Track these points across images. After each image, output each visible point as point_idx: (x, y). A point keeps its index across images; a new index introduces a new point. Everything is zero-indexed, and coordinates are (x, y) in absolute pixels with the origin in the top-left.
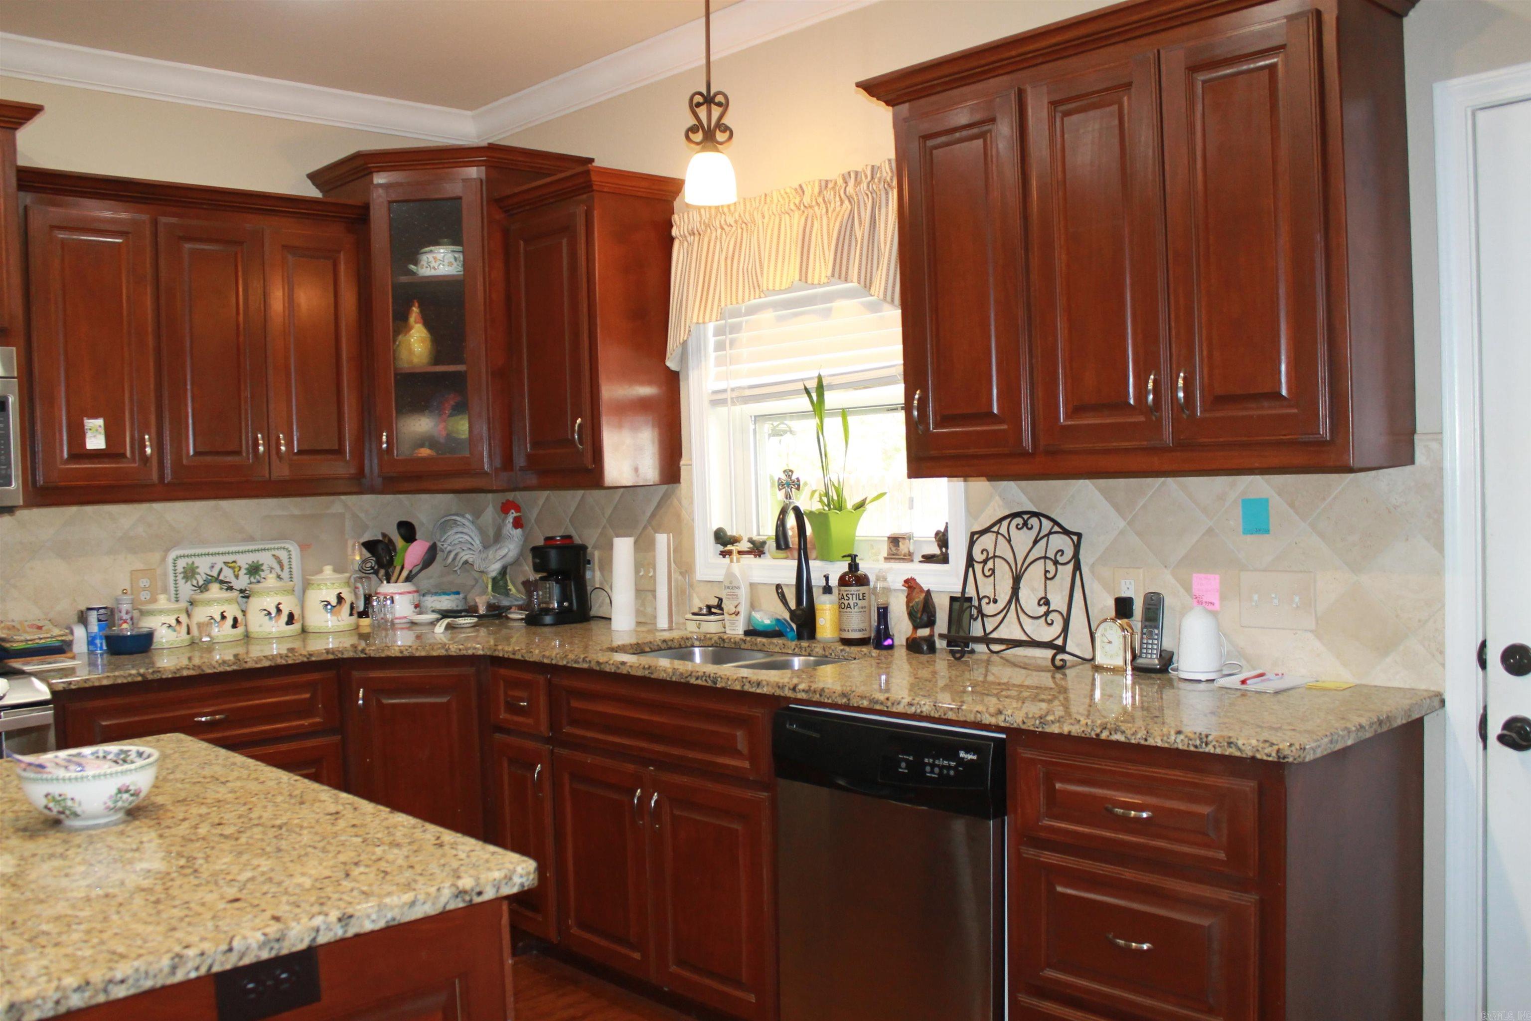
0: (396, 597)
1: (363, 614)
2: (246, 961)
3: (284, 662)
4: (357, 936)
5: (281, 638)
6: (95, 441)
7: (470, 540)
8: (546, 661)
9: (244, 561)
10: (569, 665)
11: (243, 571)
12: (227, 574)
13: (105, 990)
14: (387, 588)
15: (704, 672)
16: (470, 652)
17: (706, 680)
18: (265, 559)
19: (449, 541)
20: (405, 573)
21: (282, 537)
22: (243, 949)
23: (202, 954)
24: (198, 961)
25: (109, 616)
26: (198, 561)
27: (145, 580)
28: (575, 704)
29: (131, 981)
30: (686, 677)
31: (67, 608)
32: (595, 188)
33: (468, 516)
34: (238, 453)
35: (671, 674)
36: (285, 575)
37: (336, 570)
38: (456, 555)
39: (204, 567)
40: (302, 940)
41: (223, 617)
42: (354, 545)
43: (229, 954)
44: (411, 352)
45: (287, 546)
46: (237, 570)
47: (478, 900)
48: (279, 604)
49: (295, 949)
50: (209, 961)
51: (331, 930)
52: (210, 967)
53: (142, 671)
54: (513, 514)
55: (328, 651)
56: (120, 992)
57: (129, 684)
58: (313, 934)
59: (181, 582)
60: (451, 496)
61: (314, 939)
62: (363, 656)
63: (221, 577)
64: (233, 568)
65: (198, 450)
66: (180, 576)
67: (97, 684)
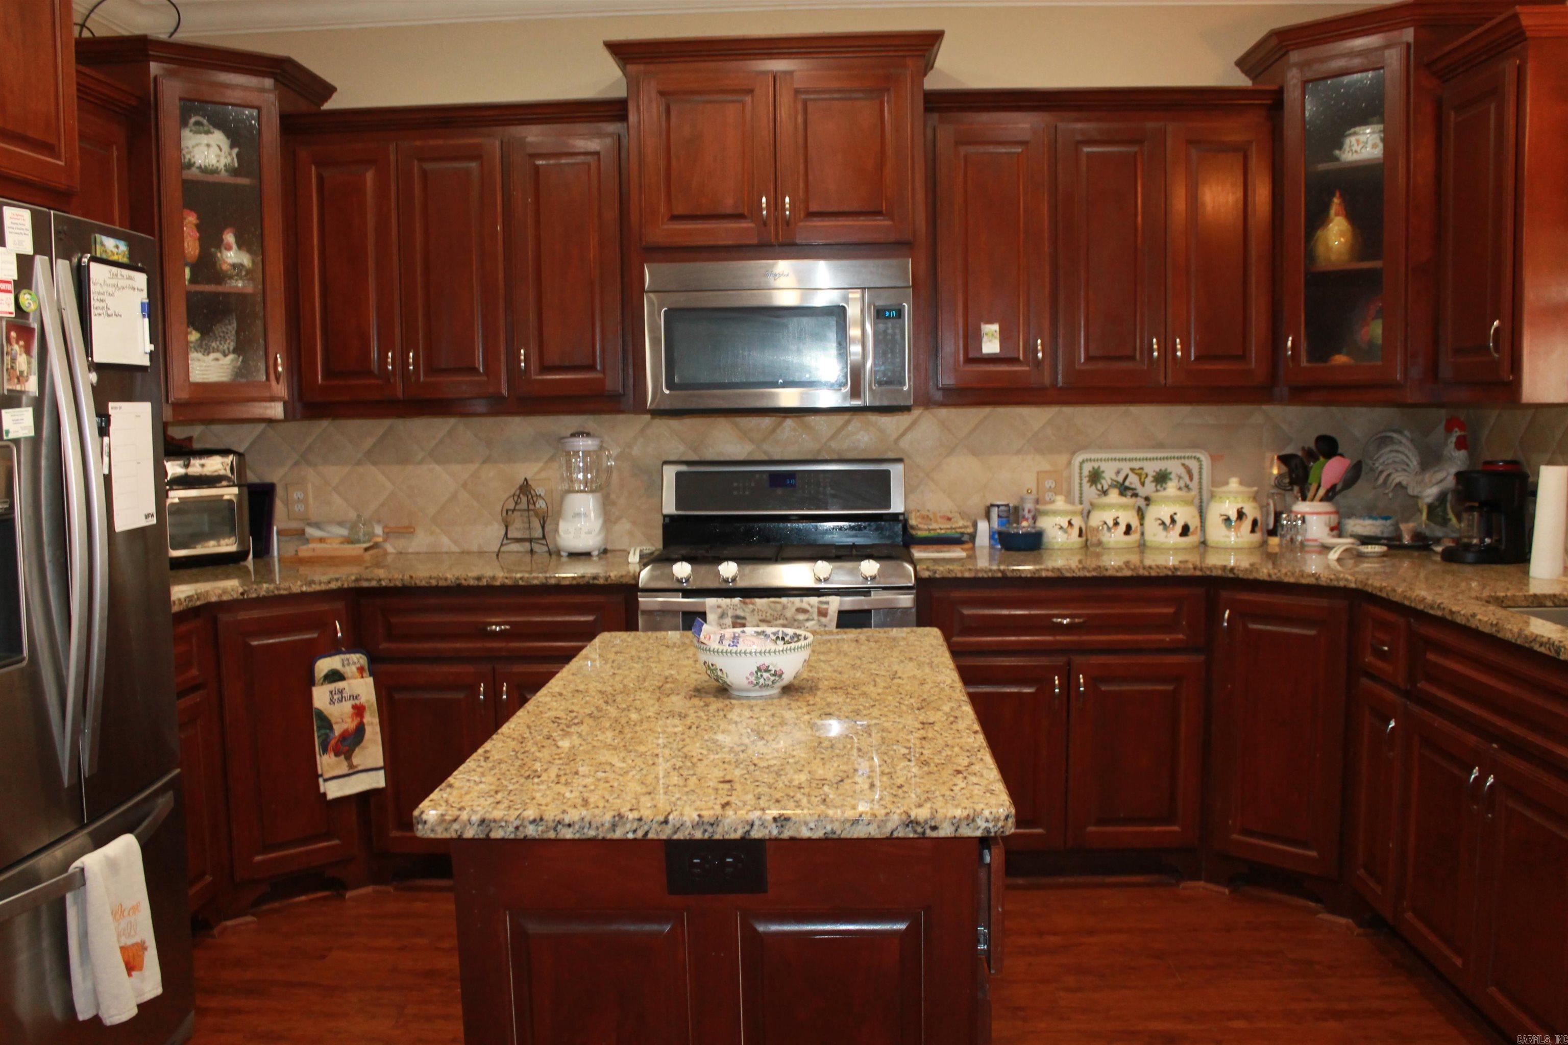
0: (1308, 517)
1: (1272, 533)
2: (679, 836)
4: (792, 839)
5: (1176, 550)
6: (991, 346)
7: (1407, 460)
8: (1406, 603)
9: (1151, 468)
10: (1426, 610)
11: (1150, 479)
12: (1133, 480)
13: (555, 829)
14: (1301, 507)
15: (1549, 639)
16: (1342, 584)
17: (1549, 649)
18: (1174, 467)
19: (1381, 460)
20: (1322, 492)
21: (1195, 446)
22: (678, 825)
23: (640, 819)
24: (635, 825)
25: (1013, 513)
26: (1104, 466)
27: (1050, 481)
28: (1431, 656)
29: (577, 827)
30: (1531, 642)
31: (976, 503)
32: (1528, 34)
33: (1407, 433)
34: (1132, 358)
35: (1516, 635)
36: (1194, 485)
37: (1241, 483)
38: (1389, 475)
39: (1109, 473)
40: (735, 831)
41: (1116, 524)
42: (1272, 460)
43: (664, 825)
44: (1328, 248)
45: (1198, 455)
46: (1143, 476)
47: (930, 833)
48: (1175, 514)
49: (727, 837)
50: (646, 828)
51: (765, 827)
52: (646, 833)
53: (1002, 567)
54: (1457, 433)
55: (1224, 568)
56: (568, 834)
57: (989, 578)
58: (747, 828)
59: (1086, 485)
60: (1396, 410)
61: (748, 832)
62: (1231, 575)
63: (1127, 483)
64: (1140, 475)
65: (1092, 353)
66: (1085, 480)
67: (959, 575)
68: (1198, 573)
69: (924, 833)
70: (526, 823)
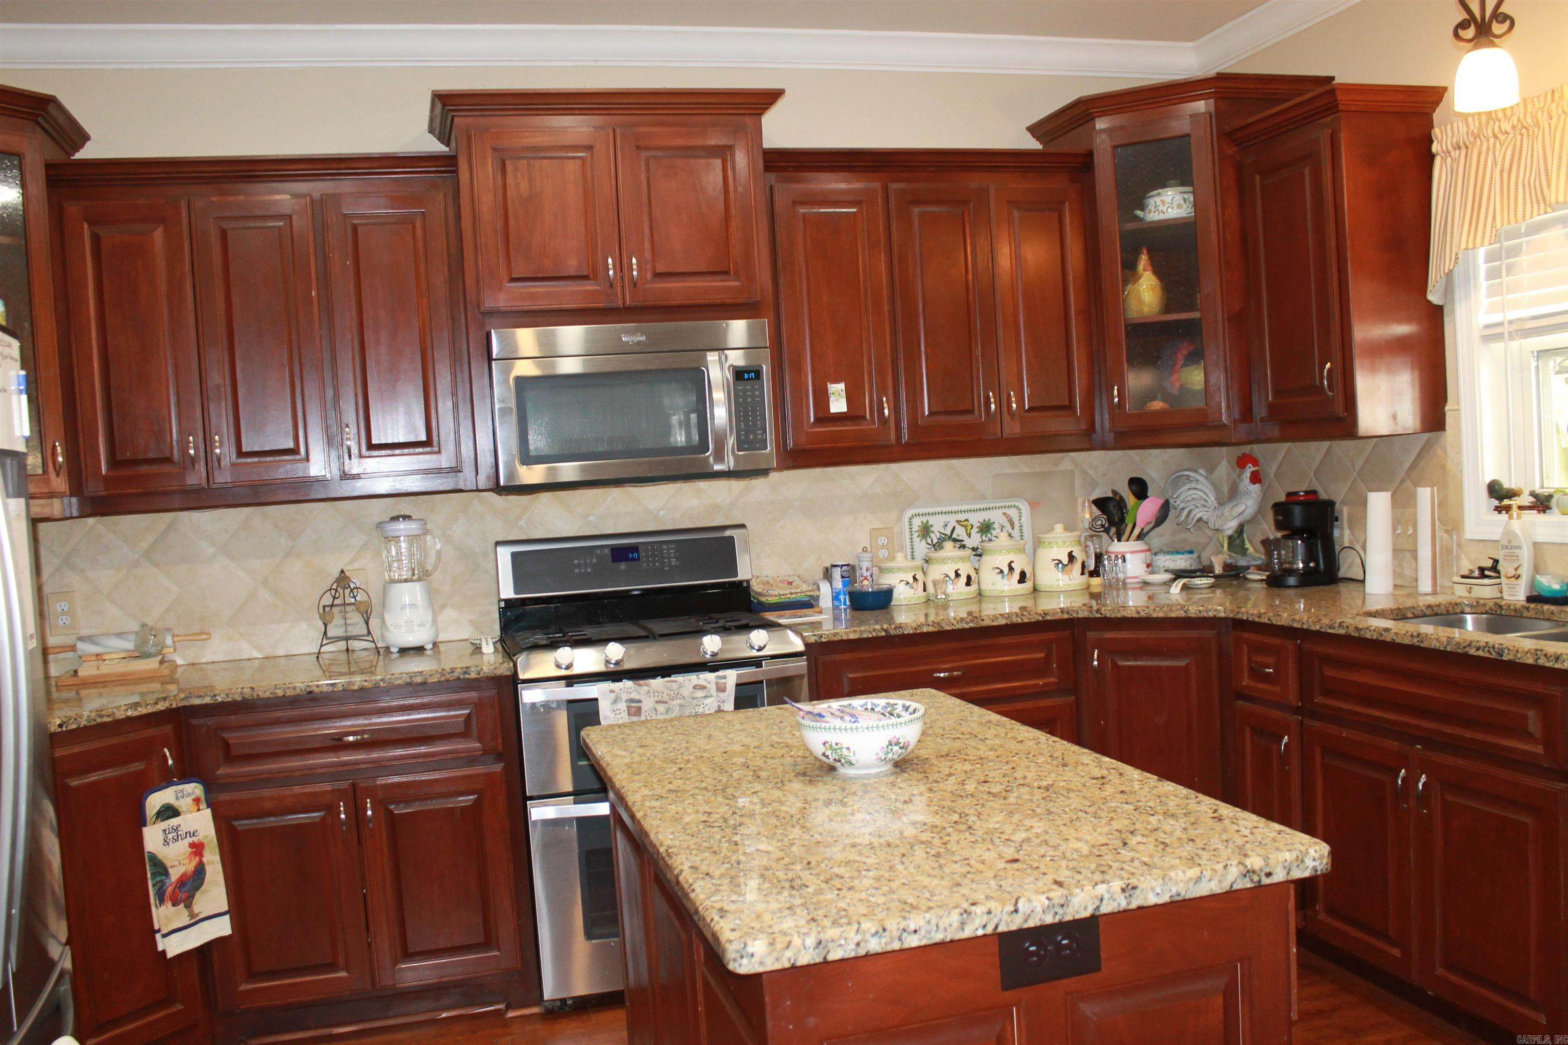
0: (1128, 556)
1: (1094, 573)
2: (1031, 924)
3: (1019, 621)
4: (1140, 908)
5: (1013, 597)
6: (838, 405)
7: (1204, 496)
8: (1296, 625)
9: (976, 519)
10: (1323, 630)
11: (975, 530)
12: (960, 533)
13: (900, 939)
14: (1118, 547)
15: (1487, 643)
16: (1211, 614)
17: (1489, 651)
18: (996, 517)
19: (1182, 498)
20: (1137, 531)
21: (1013, 495)
22: (1028, 912)
23: (989, 912)
24: (985, 918)
25: (850, 573)
26: (932, 520)
27: (883, 538)
28: (1329, 672)
29: (923, 932)
30: (1465, 647)
31: (813, 566)
32: (1341, 107)
33: (1202, 471)
34: (971, 412)
35: (1445, 643)
36: (1016, 533)
37: (1066, 529)
38: (1190, 512)
39: (938, 525)
40: (1085, 909)
41: (957, 575)
42: (1084, 503)
43: (1014, 915)
44: (1141, 302)
45: (1017, 504)
46: (969, 528)
47: (1266, 881)
48: (1011, 562)
49: (1077, 917)
50: (996, 921)
51: (1114, 900)
52: (996, 927)
53: (885, 626)
54: (1250, 469)
55: (1062, 611)
56: (913, 941)
57: (873, 638)
58: (1097, 903)
59: (916, 540)
60: (1182, 450)
61: (1098, 907)
62: (1098, 615)
63: (954, 536)
64: (965, 527)
65: (932, 410)
66: (915, 535)
67: (845, 638)
68: (1066, 616)
69: (1259, 881)
70: (868, 936)
